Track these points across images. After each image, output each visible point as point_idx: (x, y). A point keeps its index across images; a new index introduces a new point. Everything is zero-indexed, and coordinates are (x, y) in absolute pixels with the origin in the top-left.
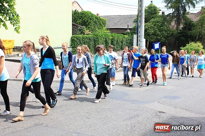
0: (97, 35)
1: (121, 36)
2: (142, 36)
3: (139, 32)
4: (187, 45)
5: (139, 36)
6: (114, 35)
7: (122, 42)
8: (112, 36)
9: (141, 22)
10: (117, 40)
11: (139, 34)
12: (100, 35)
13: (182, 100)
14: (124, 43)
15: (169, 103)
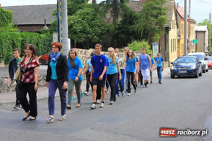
1: (35, 36)
2: (64, 35)
3: (60, 29)
4: (128, 45)
5: (60, 35)
6: (24, 35)
7: (37, 45)
8: (23, 37)
9: (62, 14)
11: (61, 32)
12: (3, 36)
13: (125, 122)
14: (40, 45)
15: (107, 128)
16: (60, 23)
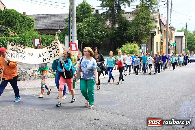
0: (24, 37)
1: (51, 38)
2: (74, 37)
3: (71, 33)
4: (123, 46)
5: (71, 37)
6: (43, 37)
9: (72, 21)
10: (48, 42)
11: (71, 35)
12: (27, 37)
13: (119, 105)
15: (105, 109)
16: (71, 28)
